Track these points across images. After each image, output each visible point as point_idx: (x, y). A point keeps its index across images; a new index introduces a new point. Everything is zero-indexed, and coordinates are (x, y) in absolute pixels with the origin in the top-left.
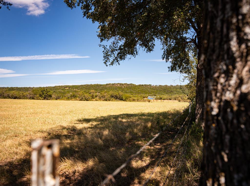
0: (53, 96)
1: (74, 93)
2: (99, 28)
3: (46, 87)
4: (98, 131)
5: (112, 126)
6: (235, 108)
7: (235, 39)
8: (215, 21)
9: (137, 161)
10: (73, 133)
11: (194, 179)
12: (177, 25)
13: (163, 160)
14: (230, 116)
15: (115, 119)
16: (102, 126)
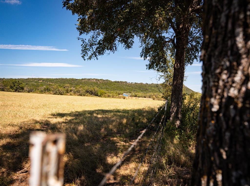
0: (25, 88)
1: (48, 86)
2: (78, 20)
3: (18, 79)
4: (72, 126)
5: (87, 121)
6: (240, 105)
7: (241, 35)
8: (219, 17)
9: (112, 157)
10: (46, 128)
11: (169, 175)
12: (159, 24)
13: (138, 156)
14: (232, 113)
15: (90, 115)
16: (77, 121)
